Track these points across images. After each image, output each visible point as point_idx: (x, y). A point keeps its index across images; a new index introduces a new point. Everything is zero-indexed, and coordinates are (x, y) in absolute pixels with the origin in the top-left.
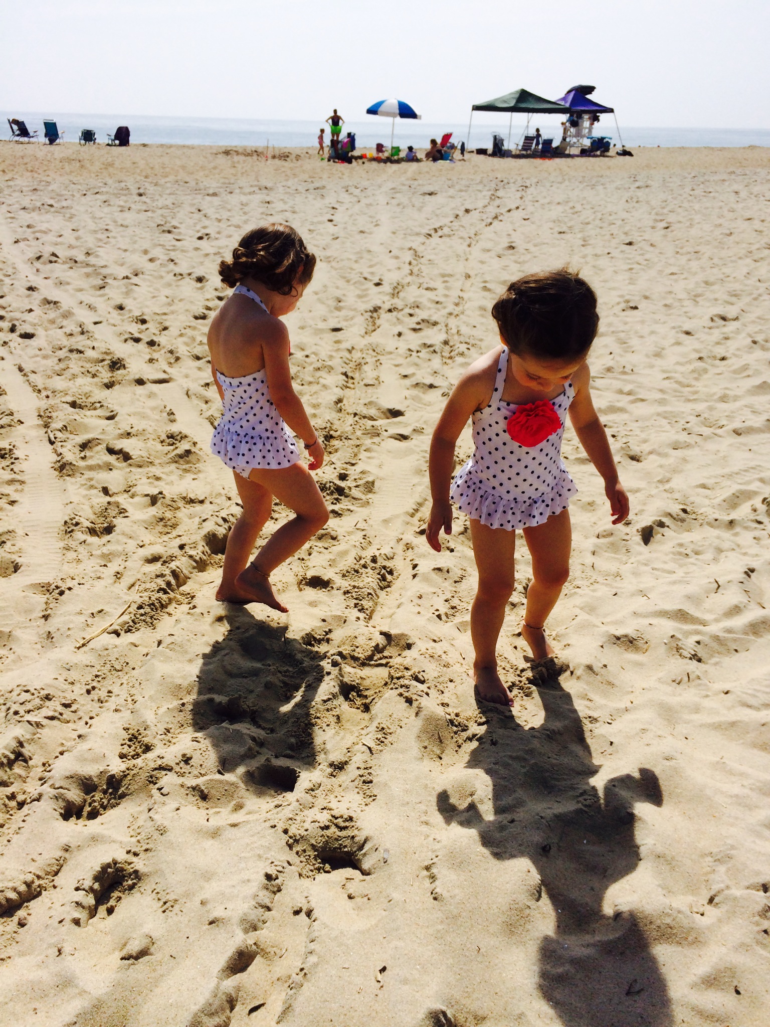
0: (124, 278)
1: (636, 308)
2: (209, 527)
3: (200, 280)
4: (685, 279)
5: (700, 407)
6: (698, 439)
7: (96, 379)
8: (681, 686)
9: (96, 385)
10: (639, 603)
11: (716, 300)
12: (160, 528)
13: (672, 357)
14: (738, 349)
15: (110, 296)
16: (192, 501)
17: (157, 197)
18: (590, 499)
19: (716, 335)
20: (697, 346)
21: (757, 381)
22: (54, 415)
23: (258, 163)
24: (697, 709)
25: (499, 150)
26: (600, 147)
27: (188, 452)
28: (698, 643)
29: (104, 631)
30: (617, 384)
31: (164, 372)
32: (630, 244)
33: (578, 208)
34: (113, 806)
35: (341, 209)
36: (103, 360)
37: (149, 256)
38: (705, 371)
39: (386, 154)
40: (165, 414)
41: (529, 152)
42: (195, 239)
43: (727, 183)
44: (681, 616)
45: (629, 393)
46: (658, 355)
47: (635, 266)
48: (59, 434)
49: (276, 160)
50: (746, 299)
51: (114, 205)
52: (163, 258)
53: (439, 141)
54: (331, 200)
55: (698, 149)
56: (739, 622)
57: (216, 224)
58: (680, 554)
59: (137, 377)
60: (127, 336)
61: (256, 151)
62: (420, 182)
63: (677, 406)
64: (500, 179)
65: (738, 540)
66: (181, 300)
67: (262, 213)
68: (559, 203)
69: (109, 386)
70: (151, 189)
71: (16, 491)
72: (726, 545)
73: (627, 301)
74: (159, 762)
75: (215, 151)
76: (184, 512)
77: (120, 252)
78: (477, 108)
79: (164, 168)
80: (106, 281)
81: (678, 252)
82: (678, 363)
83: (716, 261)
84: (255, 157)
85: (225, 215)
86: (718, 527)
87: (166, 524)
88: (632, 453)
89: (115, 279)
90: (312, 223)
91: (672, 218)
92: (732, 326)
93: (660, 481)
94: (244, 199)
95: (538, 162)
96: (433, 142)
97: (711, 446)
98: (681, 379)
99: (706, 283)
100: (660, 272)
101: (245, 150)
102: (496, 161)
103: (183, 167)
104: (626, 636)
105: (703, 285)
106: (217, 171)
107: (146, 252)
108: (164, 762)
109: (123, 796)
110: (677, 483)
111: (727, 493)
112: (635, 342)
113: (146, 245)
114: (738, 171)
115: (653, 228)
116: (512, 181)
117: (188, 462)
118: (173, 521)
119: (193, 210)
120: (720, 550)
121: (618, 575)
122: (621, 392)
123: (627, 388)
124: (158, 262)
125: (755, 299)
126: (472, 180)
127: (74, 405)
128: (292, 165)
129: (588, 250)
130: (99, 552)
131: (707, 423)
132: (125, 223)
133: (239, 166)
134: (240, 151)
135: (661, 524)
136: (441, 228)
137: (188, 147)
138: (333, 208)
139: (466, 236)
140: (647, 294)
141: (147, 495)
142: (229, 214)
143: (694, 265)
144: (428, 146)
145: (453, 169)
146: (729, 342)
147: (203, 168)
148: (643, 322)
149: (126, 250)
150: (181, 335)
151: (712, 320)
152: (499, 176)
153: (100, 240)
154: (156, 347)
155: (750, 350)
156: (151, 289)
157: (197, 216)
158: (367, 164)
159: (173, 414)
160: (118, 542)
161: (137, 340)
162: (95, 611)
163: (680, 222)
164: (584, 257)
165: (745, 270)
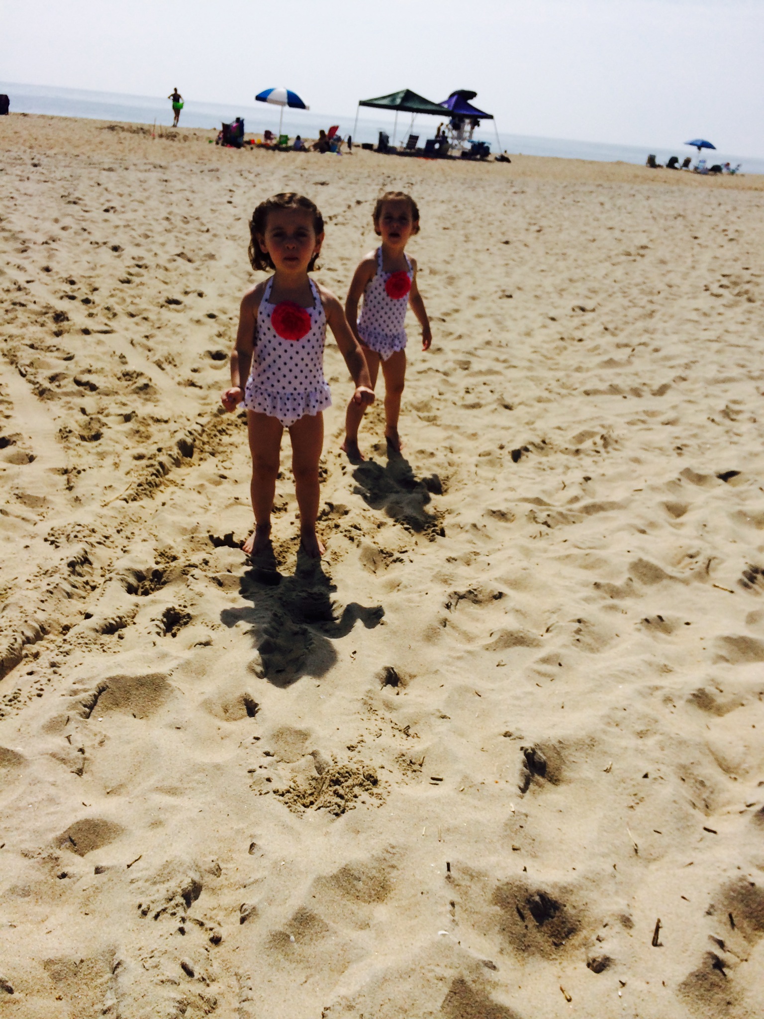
0: (43, 243)
1: (510, 297)
2: (180, 436)
3: (115, 249)
4: (553, 276)
5: (560, 374)
6: (557, 397)
7: (44, 328)
8: (536, 540)
9: (46, 332)
10: (509, 495)
11: (578, 294)
12: (137, 438)
13: (539, 337)
14: (593, 334)
15: (35, 258)
16: (158, 421)
17: (53, 169)
18: (473, 432)
19: (576, 321)
20: (561, 329)
21: (606, 358)
22: (18, 354)
23: (145, 141)
24: (545, 551)
25: (384, 146)
26: (480, 152)
27: (146, 386)
28: (549, 515)
29: (117, 498)
30: (495, 354)
31: (106, 324)
32: (507, 243)
33: (461, 207)
34: (158, 589)
35: (238, 192)
36: (46, 313)
37: (61, 224)
38: (565, 348)
39: (274, 142)
40: (117, 358)
41: (413, 151)
42: (101, 211)
43: (594, 195)
44: (538, 501)
45: (505, 361)
46: (528, 334)
47: (511, 262)
48: (28, 369)
49: (164, 139)
50: (603, 295)
51: (12, 174)
52: (76, 227)
53: (327, 132)
54: (226, 182)
55: (570, 161)
56: (577, 506)
57: (119, 198)
58: (539, 468)
59: (83, 327)
60: (62, 294)
61: (142, 129)
62: (311, 172)
63: (542, 373)
64: (386, 175)
65: (583, 463)
66: (102, 266)
67: (162, 191)
68: (443, 202)
69: (58, 334)
70: (44, 161)
71: (7, 408)
72: (572, 465)
73: (504, 291)
74: (188, 563)
75: (99, 126)
76: (154, 428)
77: (32, 220)
78: (363, 103)
79: (47, 139)
80: (26, 245)
81: (547, 253)
82: (544, 342)
83: (580, 262)
84: (141, 135)
85: (126, 190)
86: (568, 454)
87: (141, 436)
88: (506, 403)
89: (35, 243)
90: (213, 204)
91: (544, 223)
92: (589, 316)
93: (527, 423)
94: (141, 176)
95: (422, 161)
96: (322, 132)
97: (567, 402)
98: (546, 353)
99: (571, 280)
100: (532, 268)
101: (131, 127)
102: (382, 157)
103: (68, 140)
104: (499, 511)
105: (568, 282)
106: (103, 146)
107: (56, 221)
108: (192, 562)
109: (165, 583)
110: (539, 424)
111: (576, 432)
112: (509, 323)
113: (56, 215)
114: (606, 184)
115: (527, 230)
116: (398, 177)
117: (147, 394)
118: (146, 434)
119: (92, 183)
120: (568, 468)
121: (494, 480)
122: (497, 360)
123: (502, 357)
124: (71, 231)
125: (610, 296)
126: (361, 173)
127: (32, 346)
128: (179, 145)
129: (470, 246)
130: (94, 451)
131: (563, 386)
132: (29, 192)
133: (126, 143)
134: (126, 127)
135: (526, 450)
136: (335, 216)
137: (70, 119)
138: (230, 191)
139: (359, 225)
140: (520, 286)
141: (121, 415)
142: (129, 190)
143: (561, 265)
144: (317, 137)
145: (340, 161)
146: (586, 328)
147: (88, 142)
148: (516, 308)
149: (36, 218)
150: (112, 296)
151: (573, 310)
152: (385, 171)
153: (8, 207)
154: (91, 305)
155: (602, 335)
156: (71, 255)
157: (96, 189)
158: (256, 150)
159: (124, 357)
160: (107, 445)
161: (72, 298)
162: (107, 485)
163: (550, 227)
164: (467, 251)
165: (604, 272)
